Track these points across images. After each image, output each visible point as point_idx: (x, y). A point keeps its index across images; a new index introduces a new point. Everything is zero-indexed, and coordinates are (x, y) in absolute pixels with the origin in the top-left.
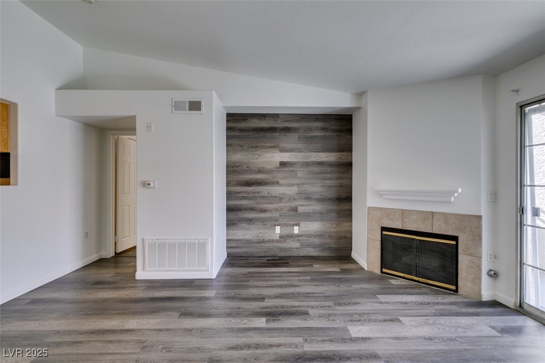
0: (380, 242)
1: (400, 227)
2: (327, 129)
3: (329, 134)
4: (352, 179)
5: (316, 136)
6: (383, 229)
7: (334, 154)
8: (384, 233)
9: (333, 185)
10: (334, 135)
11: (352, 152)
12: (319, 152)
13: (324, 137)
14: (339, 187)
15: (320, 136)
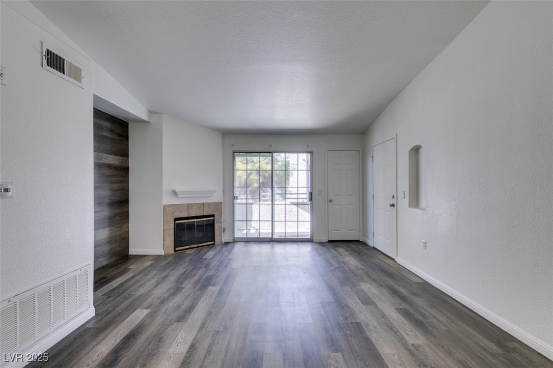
0: (173, 229)
1: (186, 216)
2: (114, 131)
3: (115, 137)
4: (128, 183)
5: (106, 136)
6: (176, 219)
7: (118, 158)
8: (176, 222)
9: (118, 188)
10: (118, 138)
11: (128, 158)
12: (108, 154)
13: (112, 139)
14: (121, 190)
15: (109, 137)
